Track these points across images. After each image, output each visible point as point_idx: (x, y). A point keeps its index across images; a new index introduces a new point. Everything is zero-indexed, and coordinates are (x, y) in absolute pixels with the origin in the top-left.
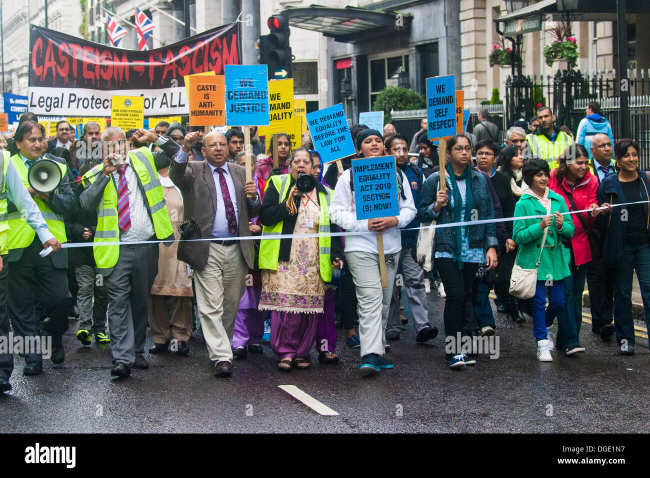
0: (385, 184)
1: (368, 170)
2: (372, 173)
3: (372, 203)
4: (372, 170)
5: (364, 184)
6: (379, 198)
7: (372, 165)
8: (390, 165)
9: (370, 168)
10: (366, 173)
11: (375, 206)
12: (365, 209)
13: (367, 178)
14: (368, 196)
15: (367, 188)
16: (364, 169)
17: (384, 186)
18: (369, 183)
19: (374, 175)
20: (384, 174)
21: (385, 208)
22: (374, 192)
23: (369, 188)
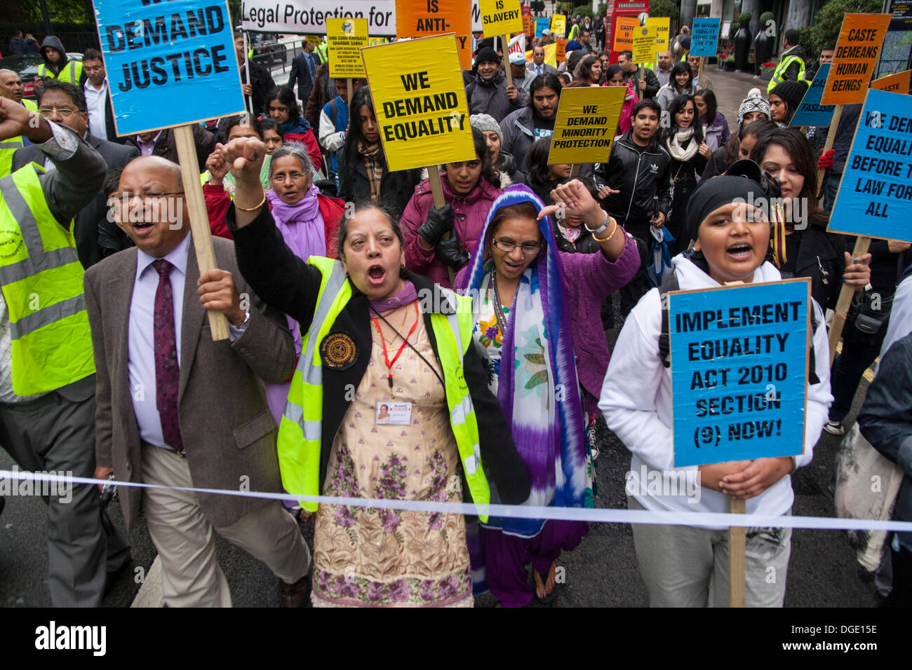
0: (770, 368)
1: (720, 325)
2: (729, 334)
3: (723, 422)
4: (732, 324)
5: (703, 366)
6: (745, 406)
7: (732, 311)
8: (791, 309)
9: (726, 318)
10: (713, 333)
11: (731, 428)
12: (700, 438)
13: (713, 349)
14: (712, 401)
15: (712, 379)
16: (706, 321)
17: (765, 374)
18: (718, 362)
19: (736, 340)
20: (768, 338)
21: (760, 435)
22: (734, 389)
23: (719, 376)
